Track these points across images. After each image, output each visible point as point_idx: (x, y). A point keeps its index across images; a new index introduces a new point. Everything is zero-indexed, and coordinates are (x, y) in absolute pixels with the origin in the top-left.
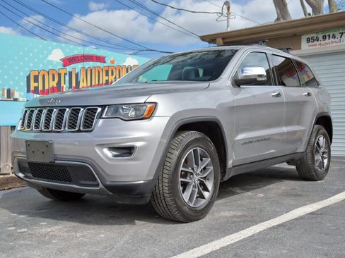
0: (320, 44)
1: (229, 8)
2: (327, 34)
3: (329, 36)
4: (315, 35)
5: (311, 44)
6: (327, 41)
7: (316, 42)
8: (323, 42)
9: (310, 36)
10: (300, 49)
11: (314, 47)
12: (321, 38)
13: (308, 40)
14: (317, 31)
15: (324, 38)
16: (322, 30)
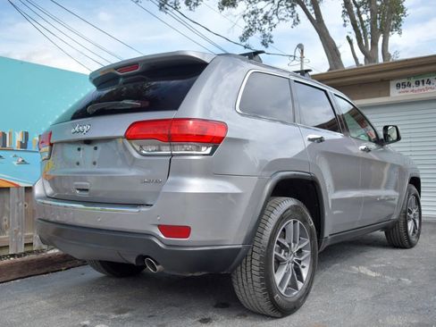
0: (412, 91)
1: (302, 51)
2: (420, 80)
3: (423, 81)
4: (406, 81)
5: (401, 90)
6: (421, 87)
7: (407, 88)
8: (416, 88)
9: (401, 81)
10: (388, 95)
11: (406, 94)
12: (413, 84)
13: (398, 86)
14: (408, 77)
15: (417, 83)
16: (414, 76)
